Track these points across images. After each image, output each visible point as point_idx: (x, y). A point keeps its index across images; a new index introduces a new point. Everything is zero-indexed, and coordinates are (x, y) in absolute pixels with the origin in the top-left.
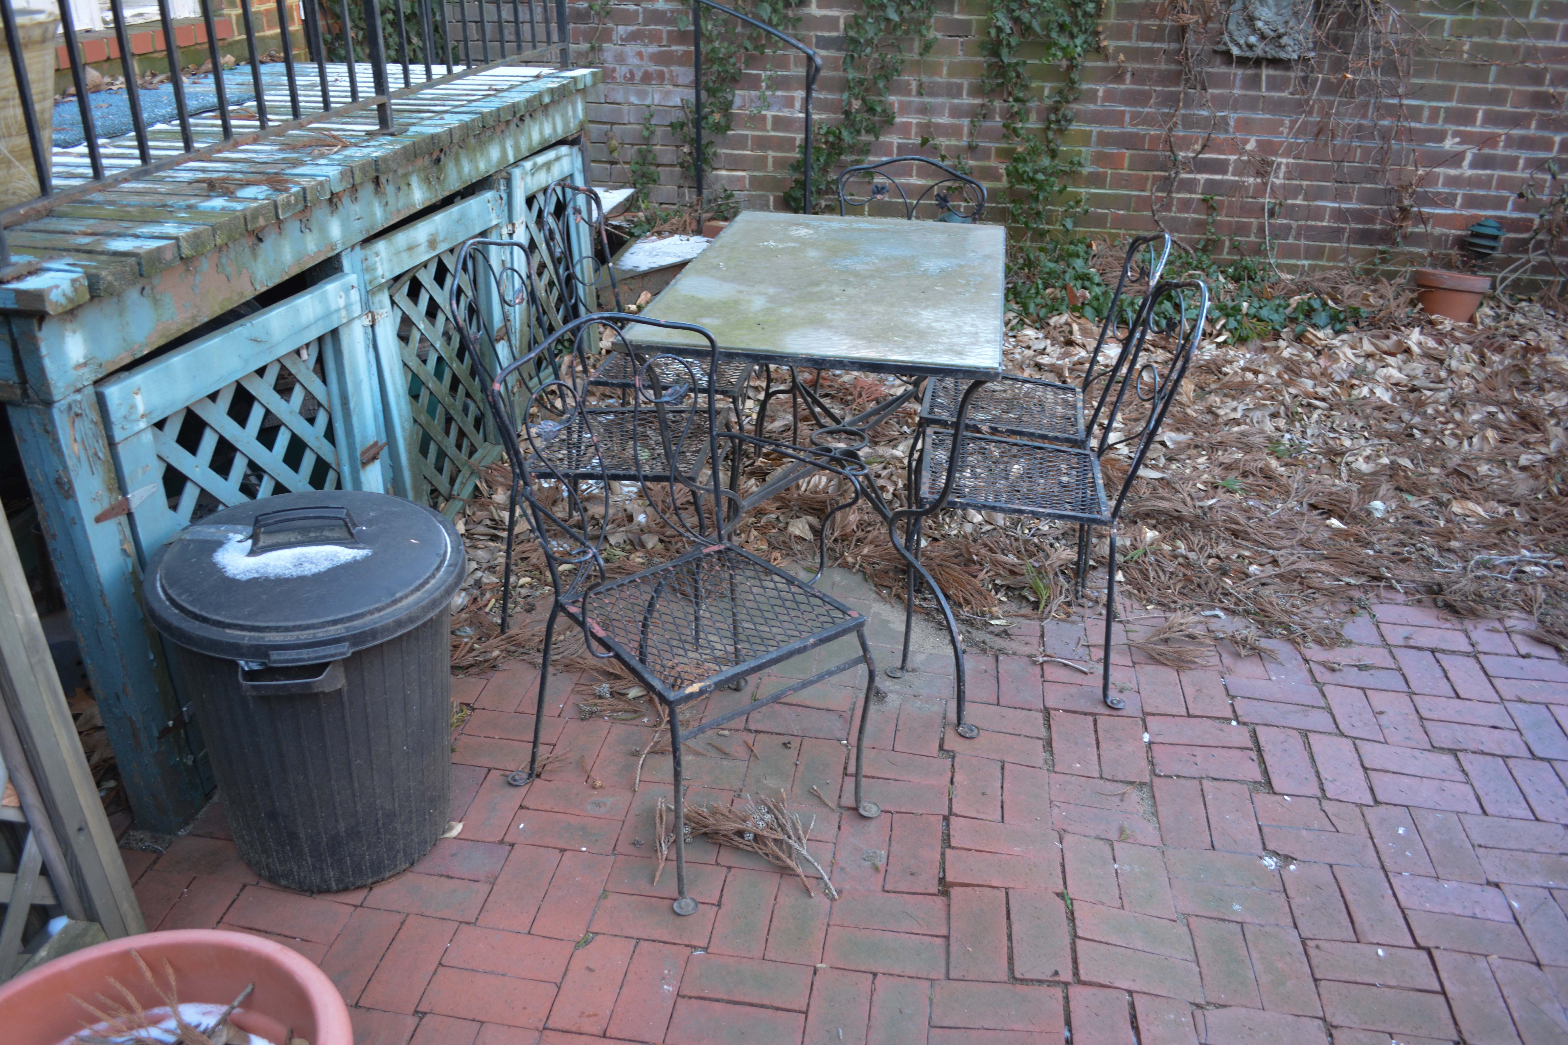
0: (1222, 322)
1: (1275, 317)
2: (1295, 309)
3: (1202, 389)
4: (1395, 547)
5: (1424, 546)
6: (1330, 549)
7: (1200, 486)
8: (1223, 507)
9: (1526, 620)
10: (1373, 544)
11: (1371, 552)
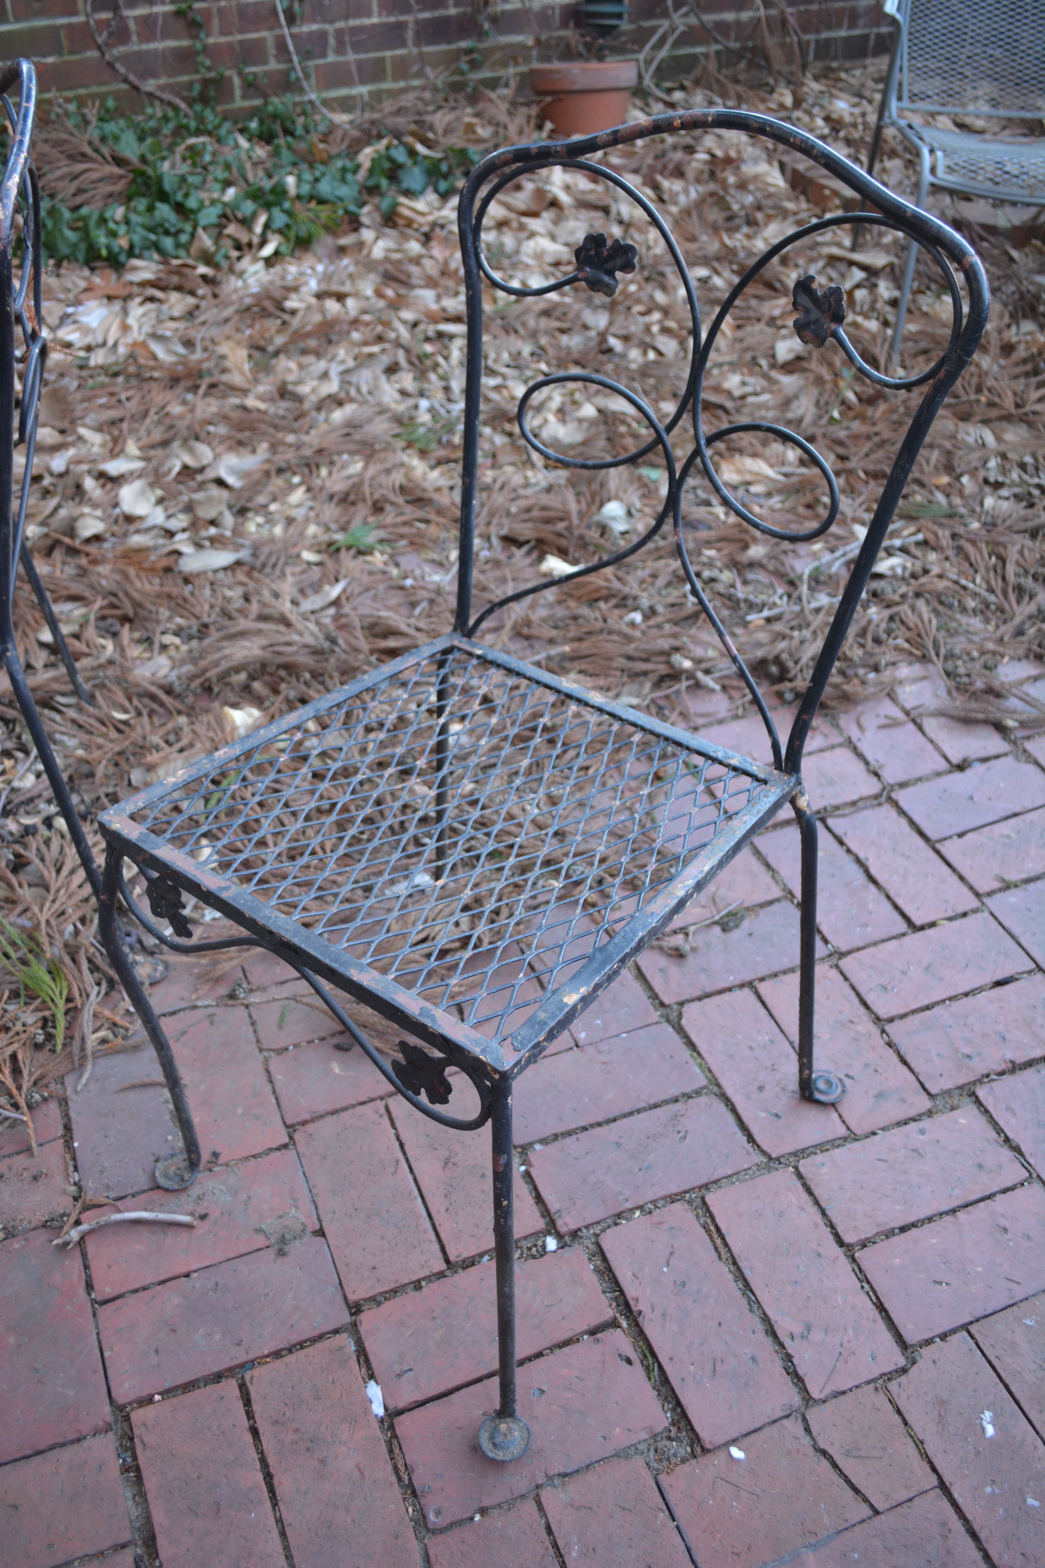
0: (262, 219)
1: (344, 191)
2: (371, 171)
3: (261, 349)
4: (670, 590)
5: (715, 573)
6: (572, 634)
7: (308, 556)
8: (360, 594)
9: (924, 678)
10: (635, 598)
11: (637, 617)
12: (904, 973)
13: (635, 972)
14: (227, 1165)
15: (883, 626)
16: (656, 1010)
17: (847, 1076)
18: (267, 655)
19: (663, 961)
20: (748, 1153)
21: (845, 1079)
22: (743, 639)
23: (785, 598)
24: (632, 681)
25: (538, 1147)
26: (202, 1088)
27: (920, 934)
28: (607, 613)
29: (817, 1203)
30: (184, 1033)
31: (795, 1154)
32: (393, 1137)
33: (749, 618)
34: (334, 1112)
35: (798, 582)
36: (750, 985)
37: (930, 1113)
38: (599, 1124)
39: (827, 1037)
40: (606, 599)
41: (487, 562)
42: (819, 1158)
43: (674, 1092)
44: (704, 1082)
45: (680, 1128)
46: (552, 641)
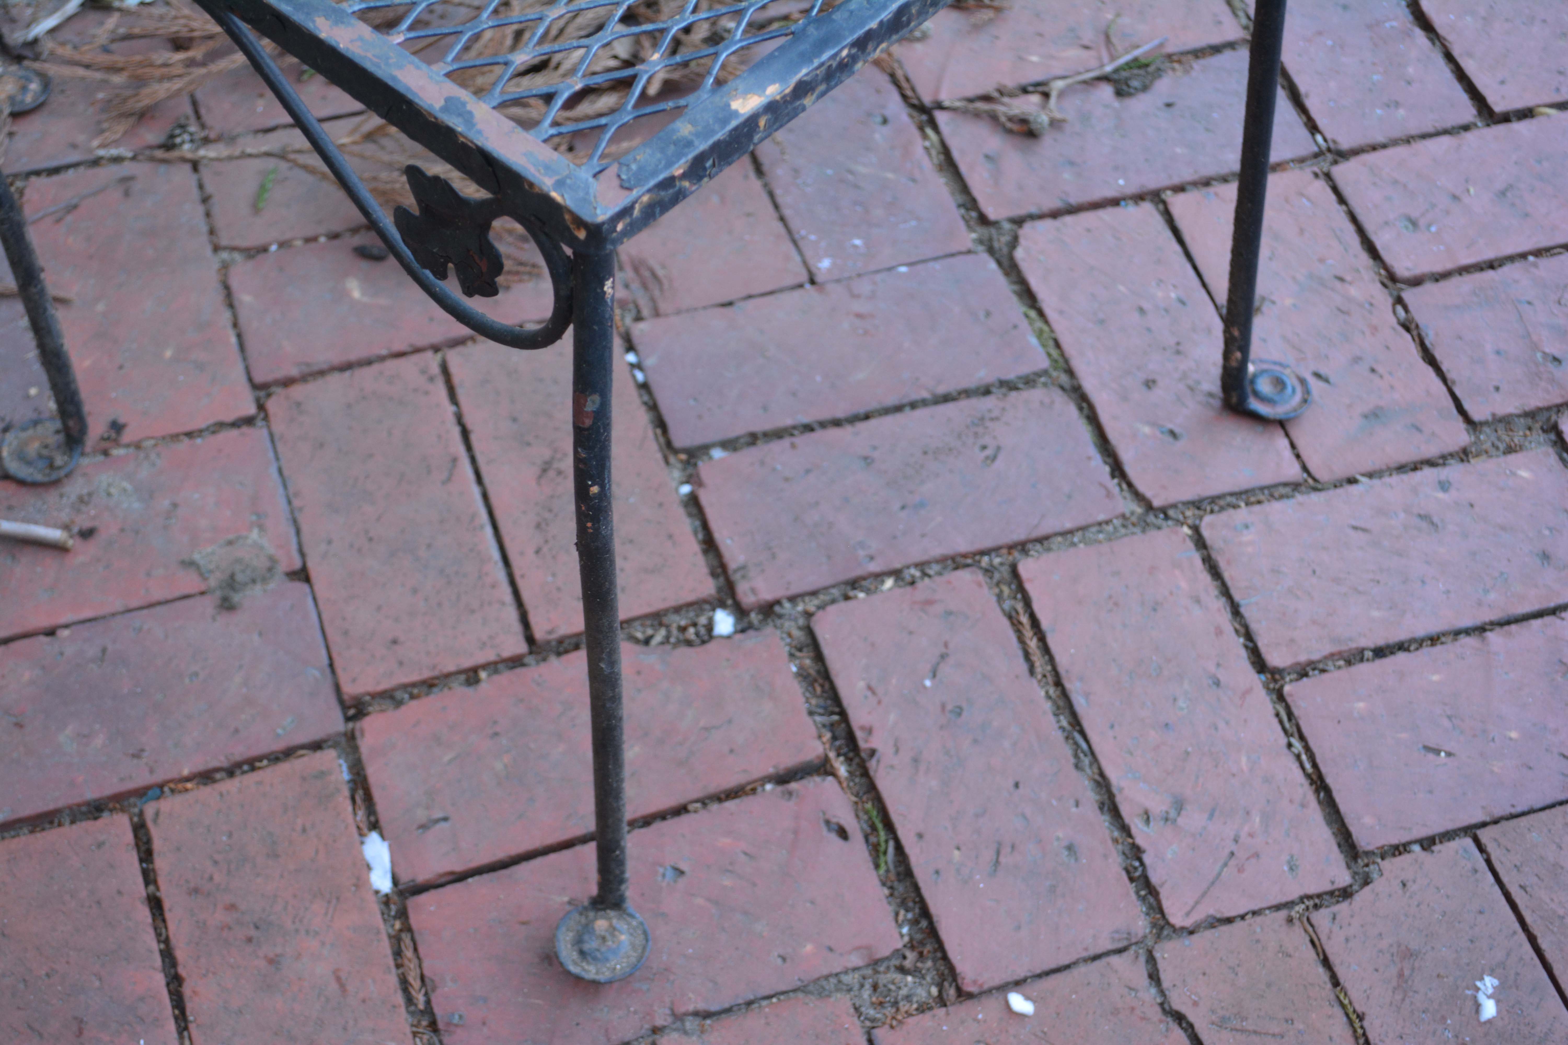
12: (1455, 198)
13: (937, 157)
14: (138, 446)
16: (970, 228)
17: (1317, 375)
19: (994, 142)
20: (1109, 495)
21: (1312, 381)
25: (717, 454)
26: (100, 307)
27: (1500, 129)
29: (1225, 592)
30: (73, 208)
31: (1196, 504)
32: (451, 420)
34: (346, 367)
36: (1156, 197)
37: (1464, 455)
38: (837, 423)
39: (1288, 302)
42: (1243, 514)
43: (983, 375)
44: (1043, 363)
45: (987, 440)
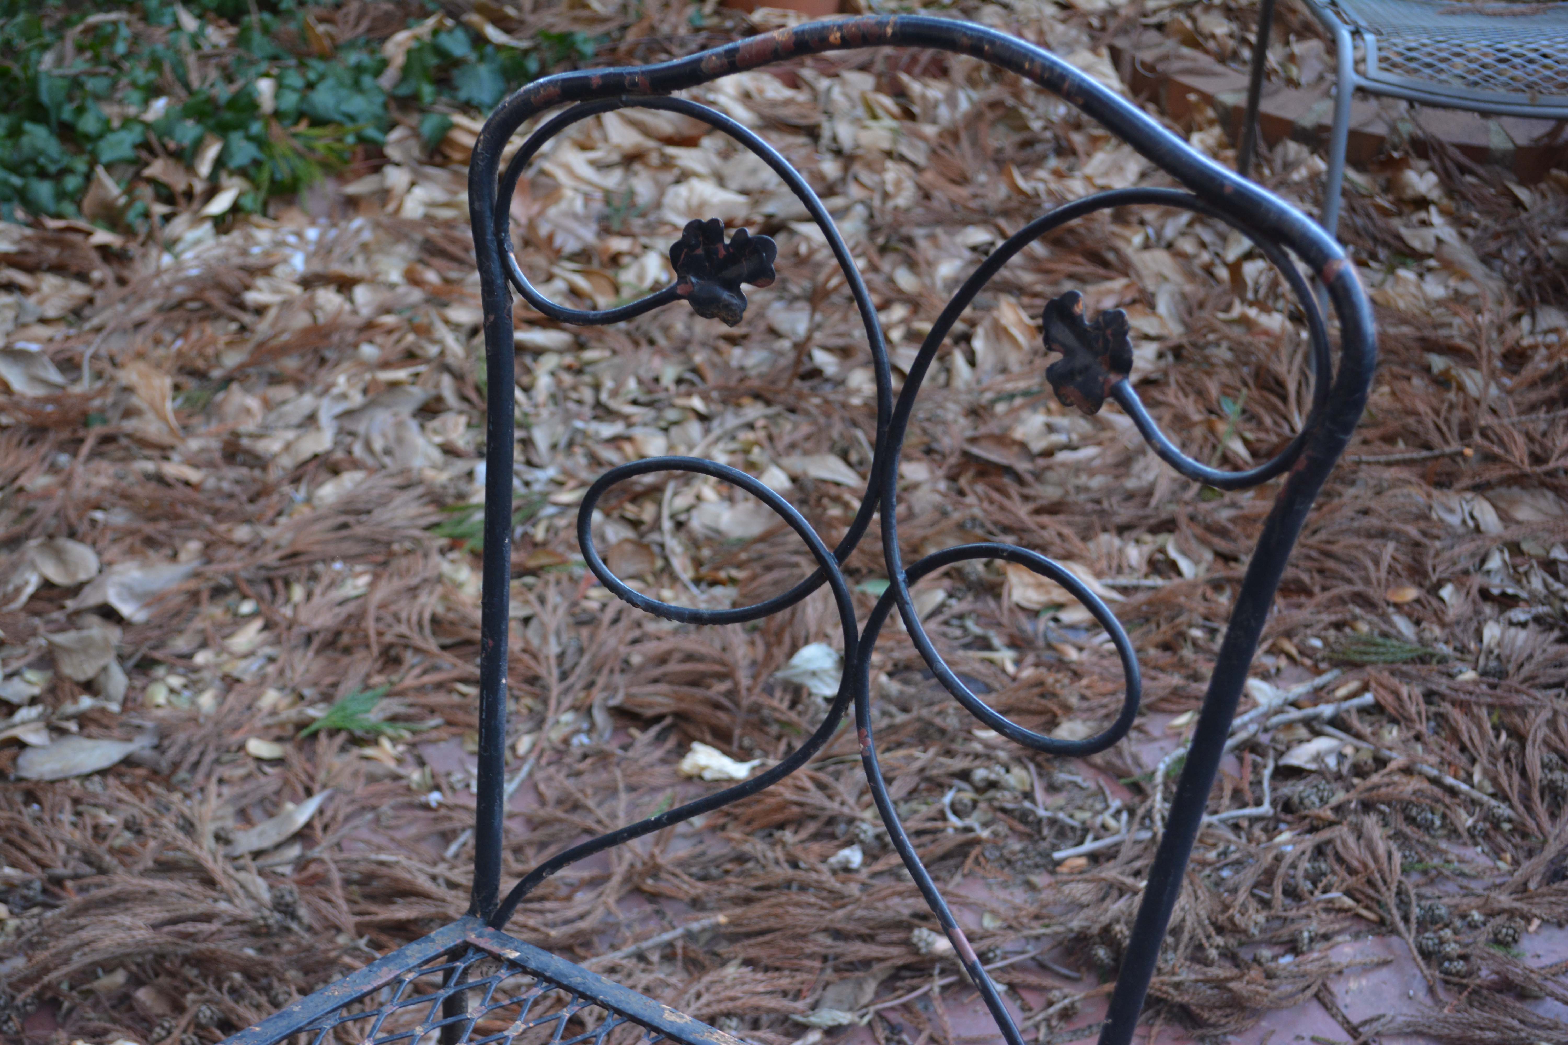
0: (212, 151)
1: (357, 104)
2: (406, 71)
3: (200, 375)
4: (914, 805)
5: (996, 773)
6: (733, 890)
7: (258, 747)
8: (348, 818)
9: (1386, 963)
10: (851, 821)
11: (854, 856)
15: (1305, 865)
18: (163, 937)
22: (1047, 895)
23: (1124, 816)
24: (843, 979)
28: (798, 852)
33: (1057, 855)
35: (1148, 788)
40: (798, 823)
41: (585, 757)
46: (697, 904)
